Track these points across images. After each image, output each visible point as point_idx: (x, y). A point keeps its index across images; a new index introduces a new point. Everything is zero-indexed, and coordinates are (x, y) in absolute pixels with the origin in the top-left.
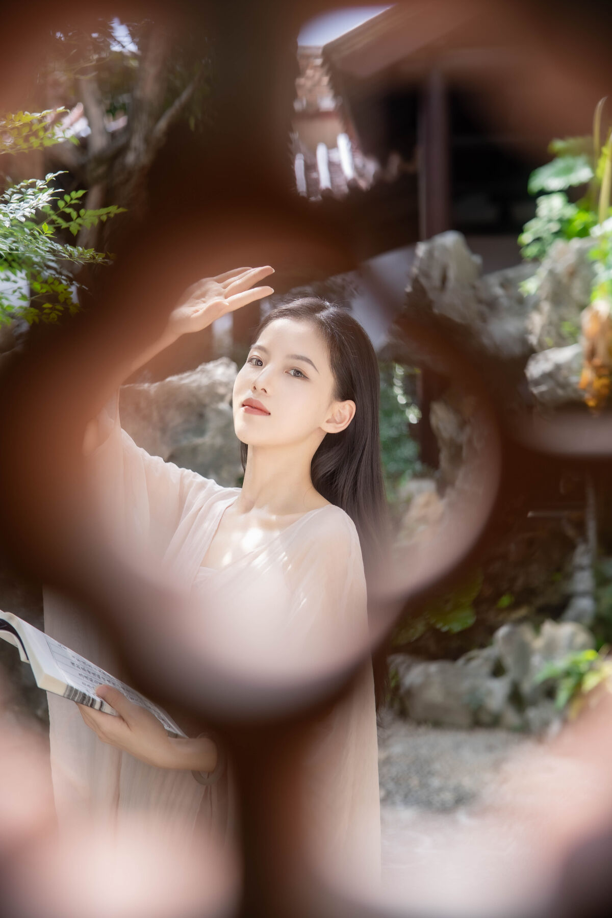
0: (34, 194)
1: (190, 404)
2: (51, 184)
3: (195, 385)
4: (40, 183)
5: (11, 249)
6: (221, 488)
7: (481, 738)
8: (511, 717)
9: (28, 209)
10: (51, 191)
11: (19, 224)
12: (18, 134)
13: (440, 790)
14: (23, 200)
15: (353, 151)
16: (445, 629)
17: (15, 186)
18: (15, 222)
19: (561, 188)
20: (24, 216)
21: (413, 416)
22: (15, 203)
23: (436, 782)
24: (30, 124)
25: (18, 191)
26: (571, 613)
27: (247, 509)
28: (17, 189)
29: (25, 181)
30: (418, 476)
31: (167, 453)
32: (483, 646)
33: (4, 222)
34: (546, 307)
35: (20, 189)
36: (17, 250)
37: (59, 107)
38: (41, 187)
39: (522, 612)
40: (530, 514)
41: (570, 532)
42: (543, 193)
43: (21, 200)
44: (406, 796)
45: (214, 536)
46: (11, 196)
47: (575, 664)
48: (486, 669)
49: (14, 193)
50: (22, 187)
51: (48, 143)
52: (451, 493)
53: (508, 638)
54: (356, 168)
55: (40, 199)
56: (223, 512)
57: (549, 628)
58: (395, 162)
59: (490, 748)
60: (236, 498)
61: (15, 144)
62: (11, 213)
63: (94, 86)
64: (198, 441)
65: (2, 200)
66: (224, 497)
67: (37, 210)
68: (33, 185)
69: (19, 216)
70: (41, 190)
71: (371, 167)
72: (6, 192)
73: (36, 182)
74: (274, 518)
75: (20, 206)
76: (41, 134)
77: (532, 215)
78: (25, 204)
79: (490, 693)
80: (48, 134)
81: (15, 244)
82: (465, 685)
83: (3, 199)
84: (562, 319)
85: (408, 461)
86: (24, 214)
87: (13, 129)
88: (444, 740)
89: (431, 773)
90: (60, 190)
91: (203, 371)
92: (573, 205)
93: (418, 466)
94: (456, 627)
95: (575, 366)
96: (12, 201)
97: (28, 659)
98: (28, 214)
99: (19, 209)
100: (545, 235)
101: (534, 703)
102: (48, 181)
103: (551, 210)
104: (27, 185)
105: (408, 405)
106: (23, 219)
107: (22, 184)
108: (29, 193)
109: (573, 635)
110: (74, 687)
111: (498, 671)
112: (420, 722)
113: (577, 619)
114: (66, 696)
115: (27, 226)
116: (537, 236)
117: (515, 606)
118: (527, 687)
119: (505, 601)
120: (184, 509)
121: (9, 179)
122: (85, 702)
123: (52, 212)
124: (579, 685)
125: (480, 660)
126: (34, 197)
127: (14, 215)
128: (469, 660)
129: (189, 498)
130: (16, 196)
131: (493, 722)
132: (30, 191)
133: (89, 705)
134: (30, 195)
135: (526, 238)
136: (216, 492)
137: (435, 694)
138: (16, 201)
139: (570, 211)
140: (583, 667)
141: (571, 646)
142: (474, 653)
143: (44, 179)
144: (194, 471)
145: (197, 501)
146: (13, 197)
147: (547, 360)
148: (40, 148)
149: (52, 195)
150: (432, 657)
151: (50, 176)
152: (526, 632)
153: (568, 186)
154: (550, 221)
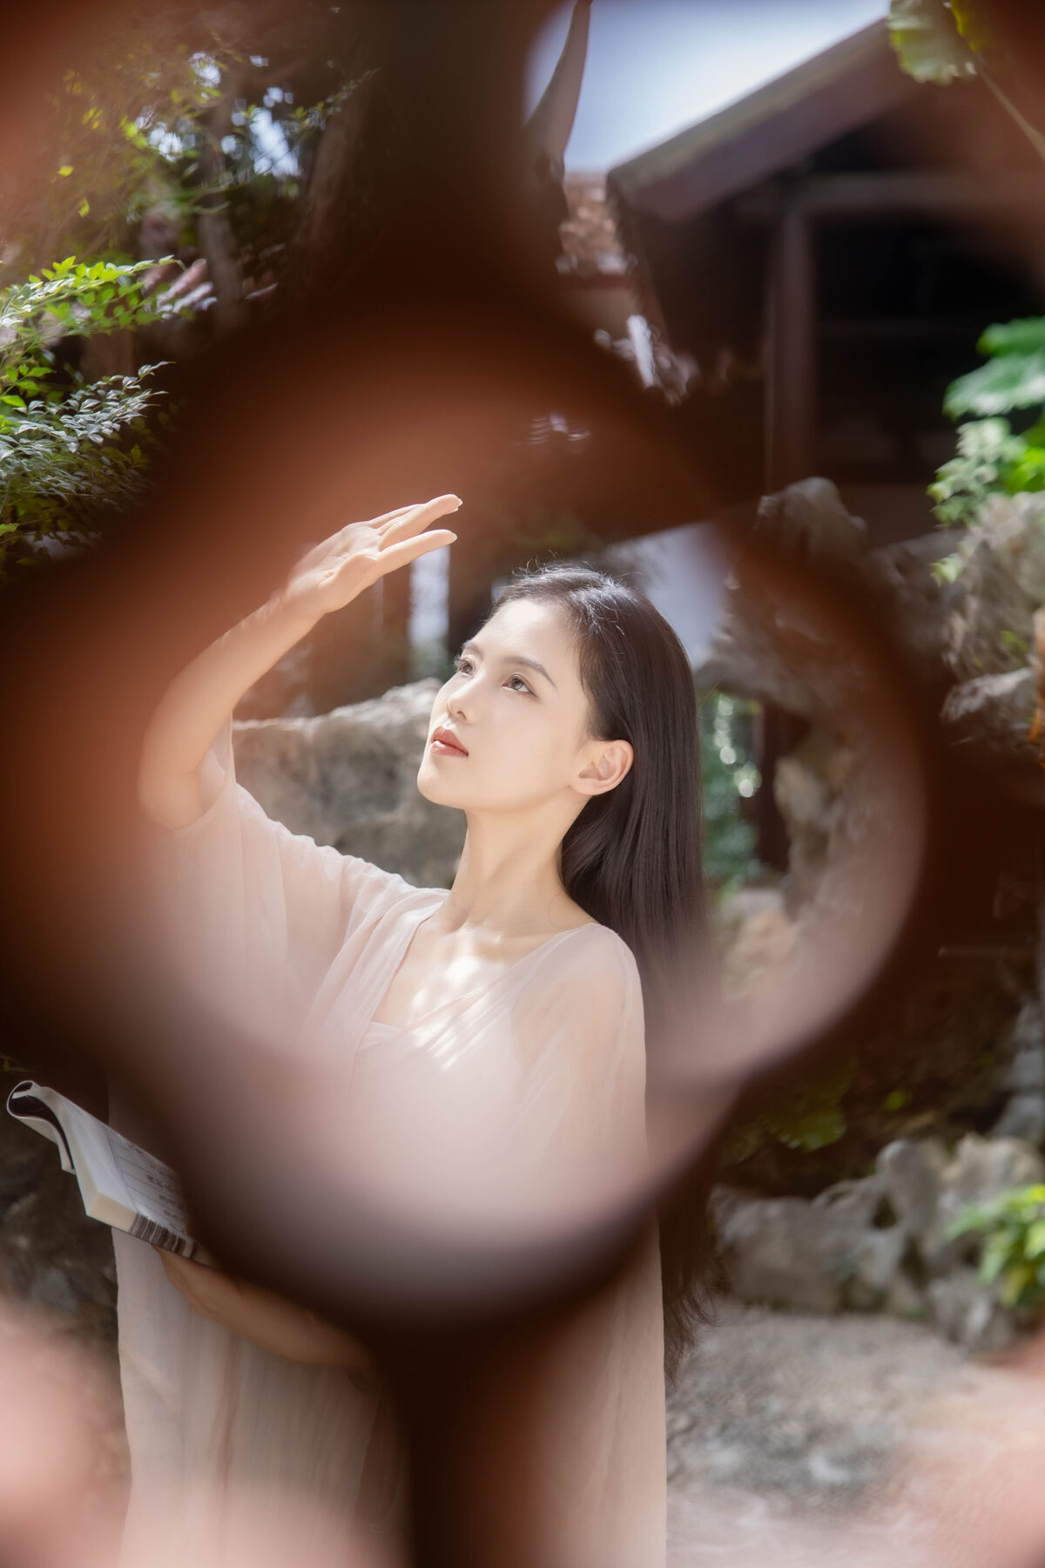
0: (118, 399)
1: (372, 756)
2: (146, 383)
3: (380, 724)
4: (128, 381)
5: (79, 491)
6: (413, 888)
7: (854, 1330)
8: (904, 1296)
9: (108, 423)
10: (147, 394)
11: (94, 450)
12: (95, 301)
13: (783, 1417)
14: (100, 409)
15: (655, 343)
16: (795, 1144)
17: (88, 386)
18: (86, 446)
19: (999, 411)
20: (100, 433)
21: (746, 783)
22: (87, 413)
23: (776, 1405)
24: (114, 285)
25: (92, 394)
26: (1008, 1122)
27: (456, 926)
28: (91, 392)
29: (104, 378)
30: (753, 884)
31: (333, 834)
32: (858, 1175)
33: (68, 445)
34: (974, 604)
35: (96, 390)
36: (88, 491)
37: (164, 256)
38: (131, 387)
39: (925, 1119)
40: (942, 951)
41: (1009, 982)
42: (971, 417)
43: (94, 409)
44: (724, 1428)
45: (397, 971)
46: (80, 402)
47: (1014, 1209)
48: (864, 1214)
49: (85, 398)
50: (99, 388)
51: (143, 319)
52: (808, 915)
53: (901, 1162)
54: (658, 370)
55: (128, 406)
56: (416, 927)
57: (970, 1147)
58: (726, 362)
59: (868, 1348)
60: (438, 905)
61: (91, 320)
62: (81, 429)
63: (225, 226)
64: (385, 818)
65: (65, 410)
66: (417, 904)
67: (123, 423)
68: (117, 385)
69: (91, 433)
70: (131, 393)
71: (686, 371)
72: (73, 395)
73: (121, 380)
74: (497, 939)
75: (94, 418)
76: (134, 302)
77: (952, 453)
78: (103, 414)
79: (869, 1253)
80: (147, 303)
81: (84, 482)
82: (828, 1240)
83: (67, 408)
84: (1001, 625)
85: (736, 859)
86: (101, 430)
87: (86, 292)
88: (791, 1332)
89: (767, 1390)
90: (162, 392)
91: (395, 701)
92: (1018, 439)
93: (754, 868)
94: (814, 1142)
95: (1021, 703)
96: (81, 411)
97: (73, 1167)
98: (107, 431)
99: (92, 422)
100: (974, 486)
101: (943, 1273)
102: (141, 378)
103: (982, 445)
104: (108, 385)
105: (738, 765)
106: (100, 440)
107: (99, 383)
108: (110, 397)
109: (1012, 1159)
110: (149, 1218)
111: (883, 1217)
112: (750, 1302)
113: (1019, 1133)
114: (134, 1232)
115: (106, 454)
116: (958, 489)
117: (911, 1110)
118: (931, 1247)
119: (896, 1100)
120: (350, 924)
121: (78, 377)
122: (166, 1244)
123: (147, 432)
124: (1020, 1243)
125: (855, 1198)
126: (118, 404)
127: (85, 432)
128: (835, 1198)
129: (358, 904)
130: (89, 403)
131: (874, 1305)
132: (112, 394)
133: (173, 1249)
134: (112, 400)
135: (942, 489)
136: (405, 895)
137: (775, 1254)
138: (88, 411)
139: (1014, 449)
140: (1028, 1214)
141: (1007, 1178)
142: (842, 1186)
143: (136, 375)
144: (367, 860)
145: (370, 909)
146: (83, 404)
147: (974, 692)
148: (132, 328)
149: (147, 401)
150: (771, 1191)
151: (145, 370)
152: (931, 1152)
153: (1011, 406)
154: (982, 462)
